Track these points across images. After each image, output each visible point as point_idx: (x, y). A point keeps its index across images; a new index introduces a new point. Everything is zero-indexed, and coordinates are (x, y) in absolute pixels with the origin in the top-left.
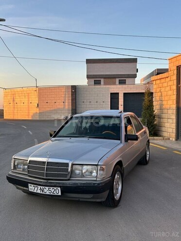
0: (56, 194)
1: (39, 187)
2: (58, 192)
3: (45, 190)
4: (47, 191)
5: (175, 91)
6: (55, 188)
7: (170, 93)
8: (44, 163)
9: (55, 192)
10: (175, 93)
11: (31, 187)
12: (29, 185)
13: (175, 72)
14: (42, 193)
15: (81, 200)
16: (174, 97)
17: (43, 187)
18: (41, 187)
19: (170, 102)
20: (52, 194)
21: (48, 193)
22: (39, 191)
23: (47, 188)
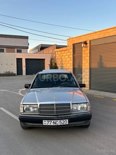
0: (65, 124)
1: (52, 121)
2: (66, 122)
3: (57, 123)
4: (58, 123)
5: (72, 58)
6: (64, 120)
7: (69, 59)
8: (53, 105)
9: (64, 123)
10: (72, 59)
11: (45, 122)
12: (43, 121)
13: (72, 47)
14: (54, 125)
15: (77, 125)
16: (72, 62)
17: (56, 121)
18: (54, 121)
19: (69, 65)
20: (62, 124)
21: (59, 124)
22: (52, 124)
23: (59, 121)
